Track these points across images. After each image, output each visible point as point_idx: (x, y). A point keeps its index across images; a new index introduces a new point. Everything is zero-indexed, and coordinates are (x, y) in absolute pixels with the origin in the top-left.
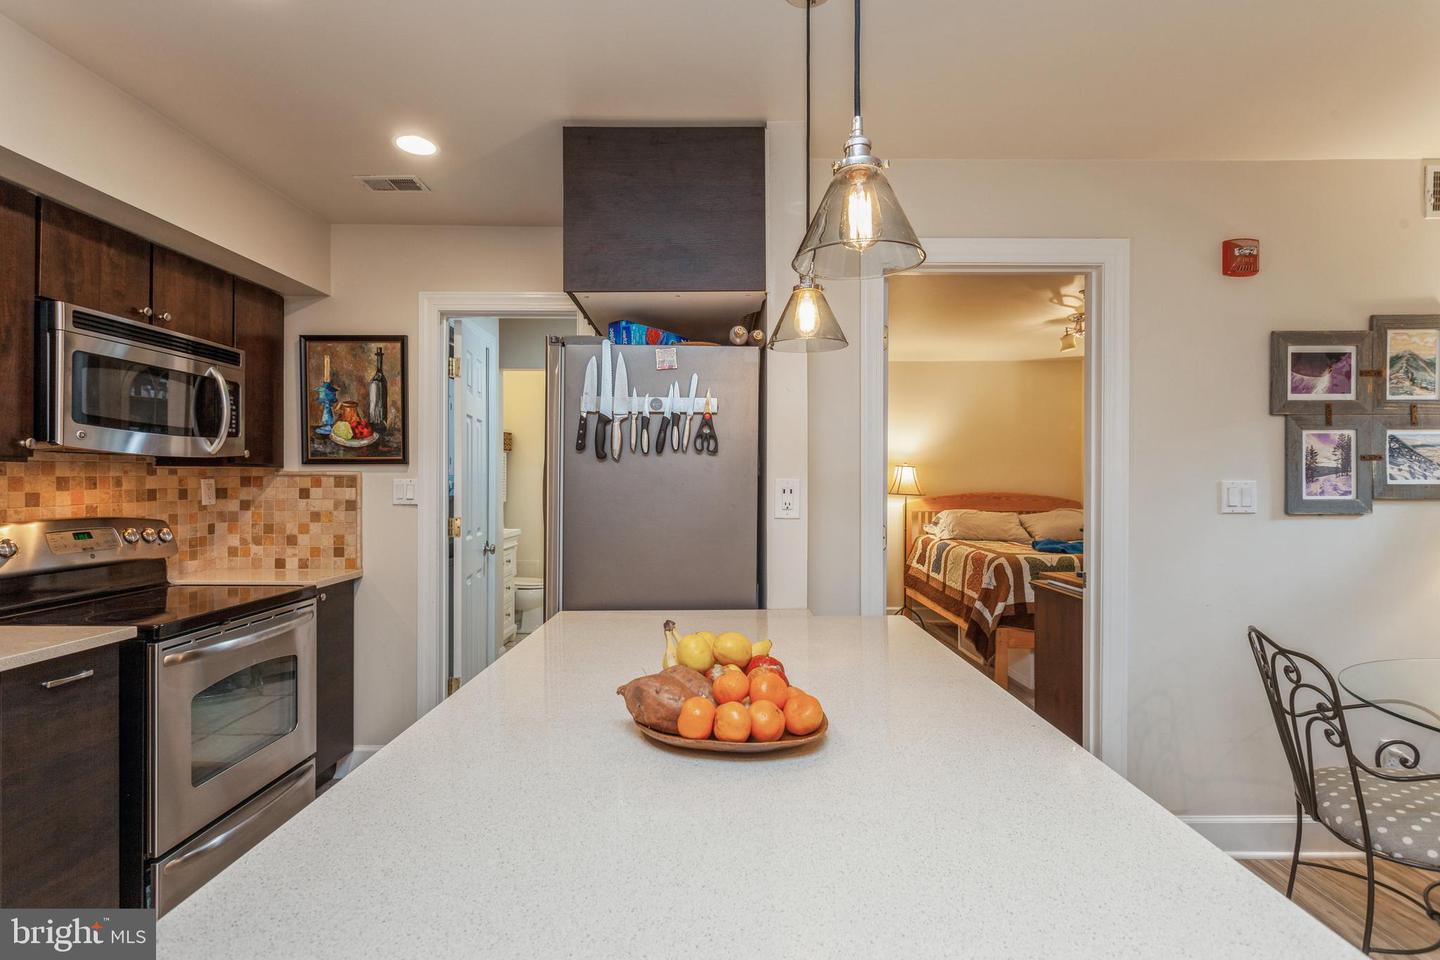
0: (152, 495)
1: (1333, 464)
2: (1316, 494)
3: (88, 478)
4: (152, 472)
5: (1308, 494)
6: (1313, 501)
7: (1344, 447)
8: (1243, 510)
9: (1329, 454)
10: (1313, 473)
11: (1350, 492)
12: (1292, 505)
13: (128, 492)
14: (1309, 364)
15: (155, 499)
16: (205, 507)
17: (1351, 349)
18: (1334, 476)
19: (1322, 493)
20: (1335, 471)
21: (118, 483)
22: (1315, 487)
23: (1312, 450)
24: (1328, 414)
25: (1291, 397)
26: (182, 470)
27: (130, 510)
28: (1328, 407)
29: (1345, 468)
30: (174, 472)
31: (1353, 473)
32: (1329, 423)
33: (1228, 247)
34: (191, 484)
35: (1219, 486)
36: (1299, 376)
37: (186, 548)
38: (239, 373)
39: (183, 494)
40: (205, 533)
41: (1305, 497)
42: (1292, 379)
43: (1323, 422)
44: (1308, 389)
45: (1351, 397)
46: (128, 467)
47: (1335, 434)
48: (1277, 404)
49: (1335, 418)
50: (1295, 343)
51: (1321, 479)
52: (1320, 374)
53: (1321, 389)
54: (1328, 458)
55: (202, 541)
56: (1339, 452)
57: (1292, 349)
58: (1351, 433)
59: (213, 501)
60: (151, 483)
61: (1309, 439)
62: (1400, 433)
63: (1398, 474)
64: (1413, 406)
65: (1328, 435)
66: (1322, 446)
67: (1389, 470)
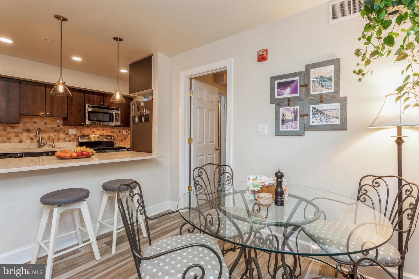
0: (113, 132)
1: (291, 119)
2: (285, 129)
3: (102, 129)
4: (113, 128)
5: (282, 129)
6: (285, 131)
7: (295, 112)
8: (263, 134)
9: (290, 115)
10: (284, 122)
11: (297, 128)
12: (278, 133)
13: (109, 131)
14: (283, 86)
15: (114, 132)
16: (124, 134)
17: (297, 78)
18: (291, 122)
19: (287, 128)
20: (292, 121)
21: (107, 130)
22: (285, 126)
23: (284, 114)
24: (288, 102)
26: (119, 128)
27: (109, 134)
28: (289, 99)
29: (295, 120)
30: (118, 128)
31: (298, 121)
32: (289, 105)
33: (259, 53)
34: (121, 130)
35: (257, 126)
36: (279, 90)
37: (120, 141)
38: (119, 112)
39: (119, 132)
40: (124, 139)
41: (281, 129)
42: (277, 91)
43: (287, 104)
44: (282, 94)
45: (298, 95)
46: (109, 127)
47: (292, 108)
48: (273, 100)
49: (291, 103)
50: (277, 79)
51: (287, 123)
53: (287, 93)
54: (289, 116)
55: (123, 140)
56: (293, 114)
57: (276, 82)
58: (298, 107)
59: (125, 133)
60: (113, 130)
61: (282, 110)
62: (315, 106)
63: (314, 121)
64: (321, 96)
65: (289, 109)
66: (287, 112)
67: (311, 119)
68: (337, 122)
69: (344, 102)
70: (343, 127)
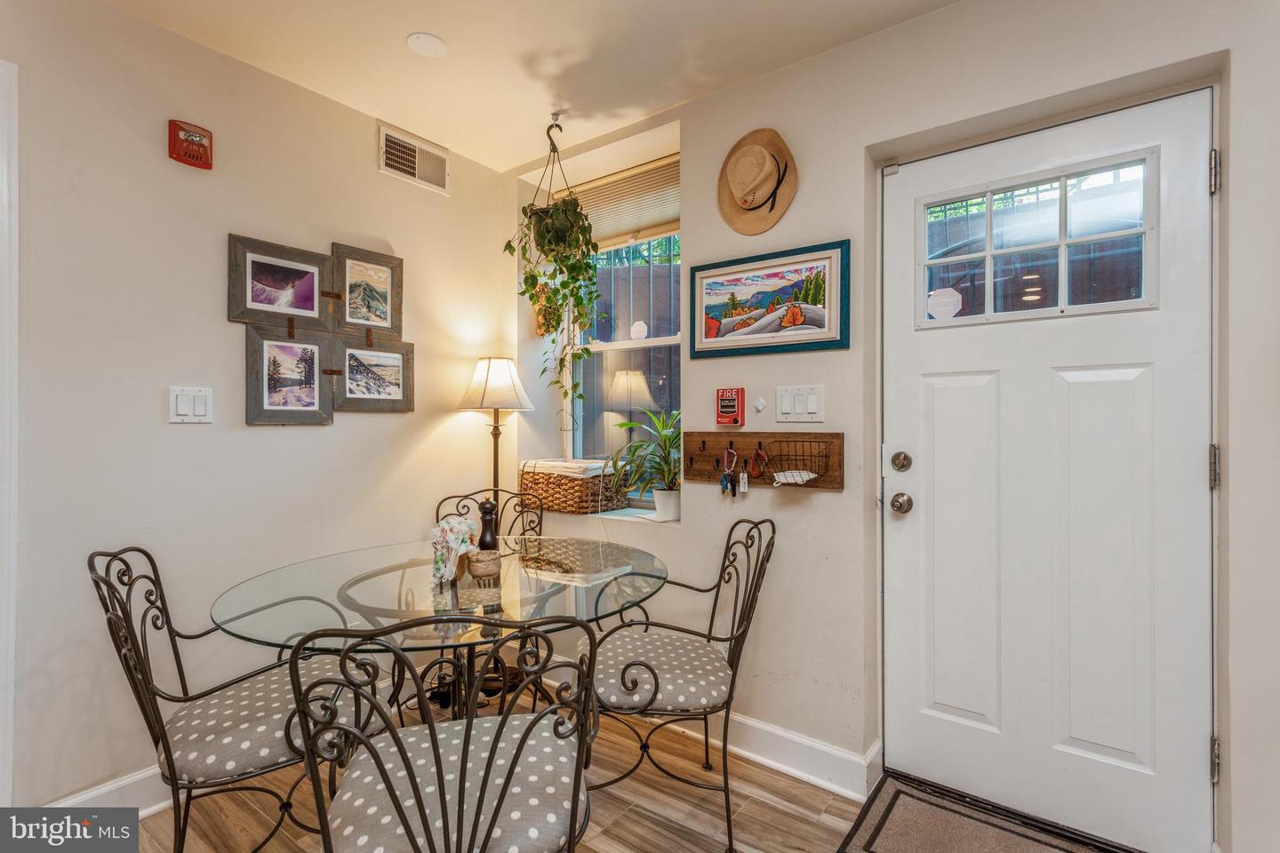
1: (296, 376)
2: (279, 405)
5: (271, 404)
6: (276, 411)
7: (307, 360)
8: (196, 420)
9: (293, 367)
10: (276, 383)
11: (313, 404)
12: (255, 415)
14: (272, 276)
17: (314, 270)
18: (298, 387)
19: (285, 404)
20: (299, 383)
22: (278, 397)
23: (275, 361)
24: (290, 328)
25: (250, 305)
28: (291, 320)
29: (308, 381)
31: (316, 386)
32: (291, 336)
33: (174, 127)
35: (166, 393)
36: (260, 286)
41: (266, 406)
42: (253, 288)
43: (286, 335)
44: (271, 301)
45: (315, 314)
47: (298, 347)
48: (237, 311)
49: (297, 332)
50: (254, 251)
51: (285, 389)
52: (282, 288)
53: (283, 301)
54: (291, 369)
56: (302, 365)
57: (251, 257)
58: (315, 349)
61: (269, 349)
62: (358, 353)
63: (356, 388)
64: (369, 330)
65: (291, 348)
66: (285, 357)
67: (348, 384)
68: (396, 394)
69: (408, 353)
70: (405, 405)
